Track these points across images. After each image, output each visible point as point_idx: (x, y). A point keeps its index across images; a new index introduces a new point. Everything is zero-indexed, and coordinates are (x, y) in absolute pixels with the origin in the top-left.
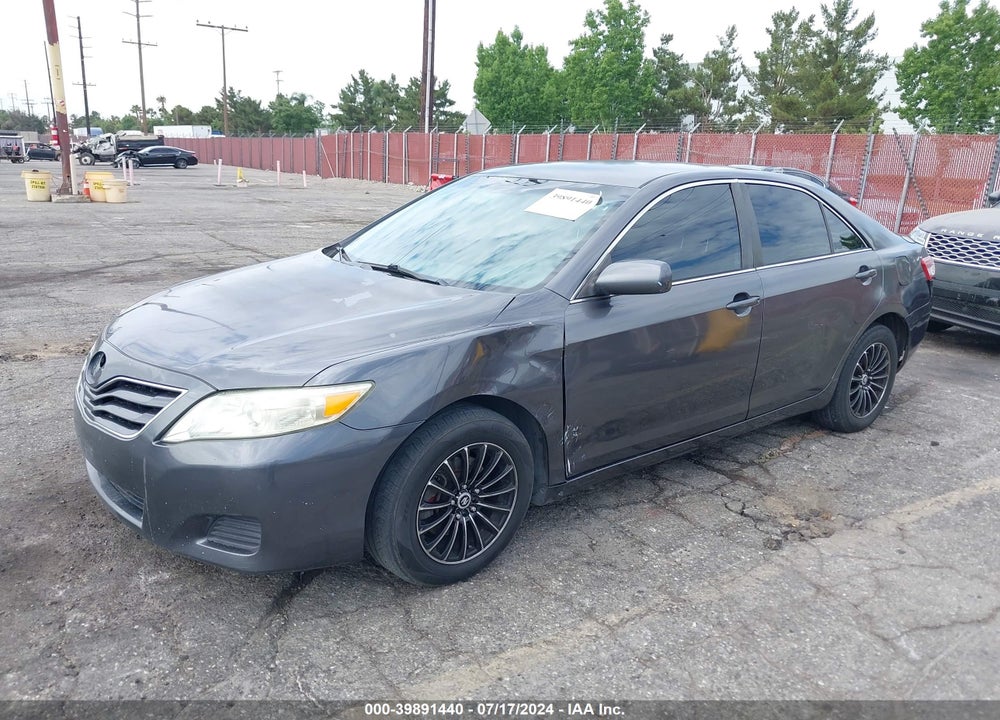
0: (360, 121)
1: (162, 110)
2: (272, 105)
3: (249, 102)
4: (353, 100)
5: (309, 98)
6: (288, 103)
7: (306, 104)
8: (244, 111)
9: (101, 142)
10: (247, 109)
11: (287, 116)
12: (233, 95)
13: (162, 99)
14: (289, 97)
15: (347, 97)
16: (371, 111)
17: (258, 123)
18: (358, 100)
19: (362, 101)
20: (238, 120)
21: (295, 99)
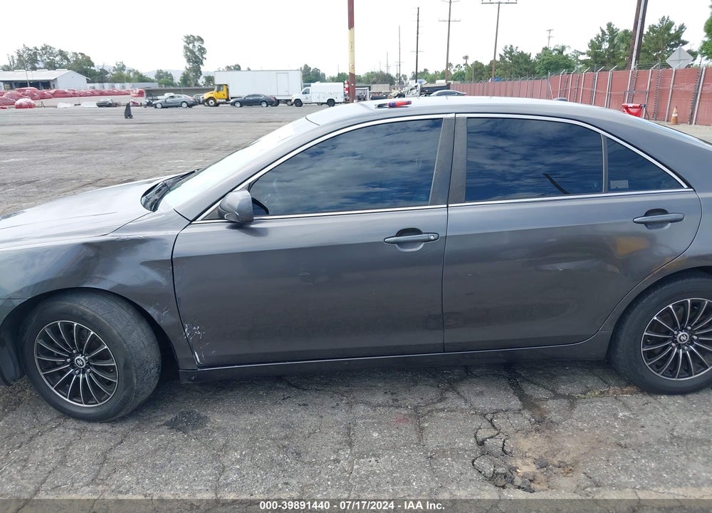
0: (603, 63)
1: (466, 64)
2: (538, 56)
3: (522, 55)
4: (600, 47)
5: (567, 49)
6: (551, 53)
7: (564, 53)
8: (518, 62)
9: (411, 90)
10: (521, 60)
11: (548, 63)
12: (512, 51)
13: (466, 58)
14: (552, 49)
15: (595, 46)
16: (613, 55)
17: (526, 70)
18: (603, 47)
19: (607, 47)
20: (513, 68)
21: (556, 50)
